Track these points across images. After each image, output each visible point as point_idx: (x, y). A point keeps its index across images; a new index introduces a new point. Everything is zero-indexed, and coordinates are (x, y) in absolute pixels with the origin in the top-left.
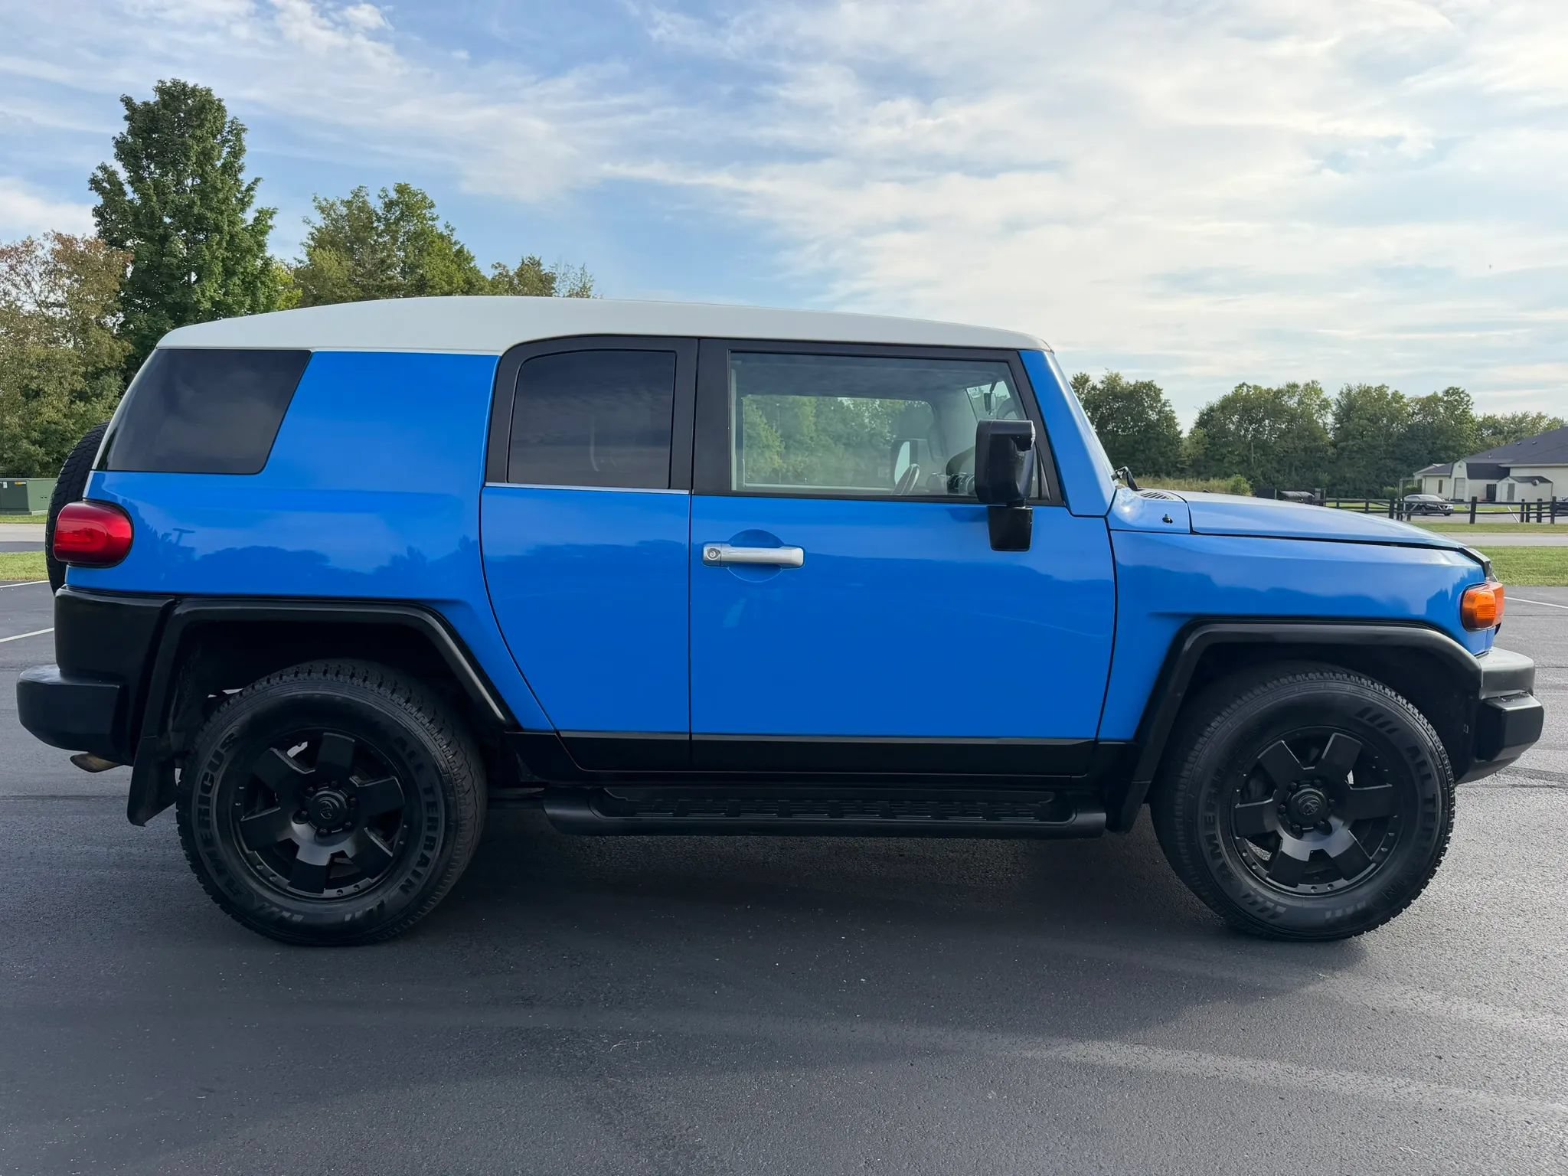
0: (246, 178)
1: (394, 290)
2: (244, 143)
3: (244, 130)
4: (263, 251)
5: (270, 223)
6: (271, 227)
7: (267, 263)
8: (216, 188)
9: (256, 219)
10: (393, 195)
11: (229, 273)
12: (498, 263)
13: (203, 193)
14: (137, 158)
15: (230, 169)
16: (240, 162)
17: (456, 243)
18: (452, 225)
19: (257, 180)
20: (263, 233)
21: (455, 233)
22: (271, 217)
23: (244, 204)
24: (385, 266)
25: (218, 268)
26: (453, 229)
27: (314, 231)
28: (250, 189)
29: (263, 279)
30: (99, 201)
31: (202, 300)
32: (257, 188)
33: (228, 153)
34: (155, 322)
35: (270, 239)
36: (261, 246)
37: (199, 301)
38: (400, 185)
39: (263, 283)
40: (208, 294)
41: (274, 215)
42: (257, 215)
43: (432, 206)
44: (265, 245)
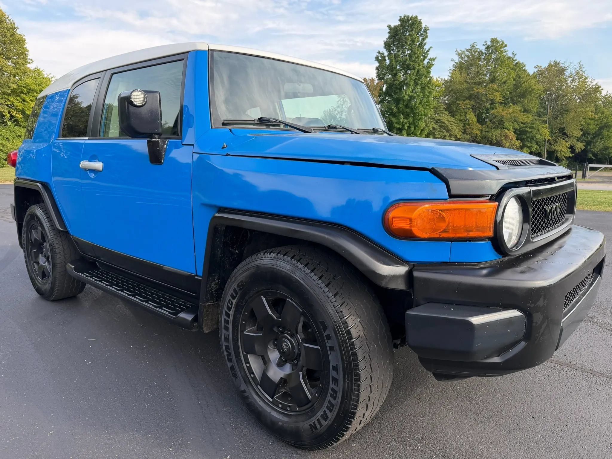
0: (426, 47)
1: (481, 83)
2: (428, 35)
3: (428, 29)
4: (430, 75)
5: (433, 63)
6: (433, 65)
7: (431, 79)
8: (415, 53)
9: (428, 62)
10: (489, 43)
11: (416, 84)
12: (537, 66)
13: (410, 56)
14: (390, 47)
15: (421, 45)
16: (425, 41)
17: (516, 60)
18: (515, 52)
19: (431, 47)
20: (430, 67)
21: (516, 56)
22: (434, 61)
23: (425, 57)
24: (479, 74)
25: (412, 83)
26: (515, 55)
27: (455, 64)
28: (428, 51)
29: (428, 85)
30: (377, 64)
31: (405, 96)
32: (430, 51)
33: (422, 39)
34: (389, 106)
35: (432, 69)
36: (429, 72)
37: (404, 96)
38: (492, 39)
39: (428, 87)
40: (407, 93)
41: (435, 60)
42: (428, 61)
43: (506, 46)
44: (430, 72)
